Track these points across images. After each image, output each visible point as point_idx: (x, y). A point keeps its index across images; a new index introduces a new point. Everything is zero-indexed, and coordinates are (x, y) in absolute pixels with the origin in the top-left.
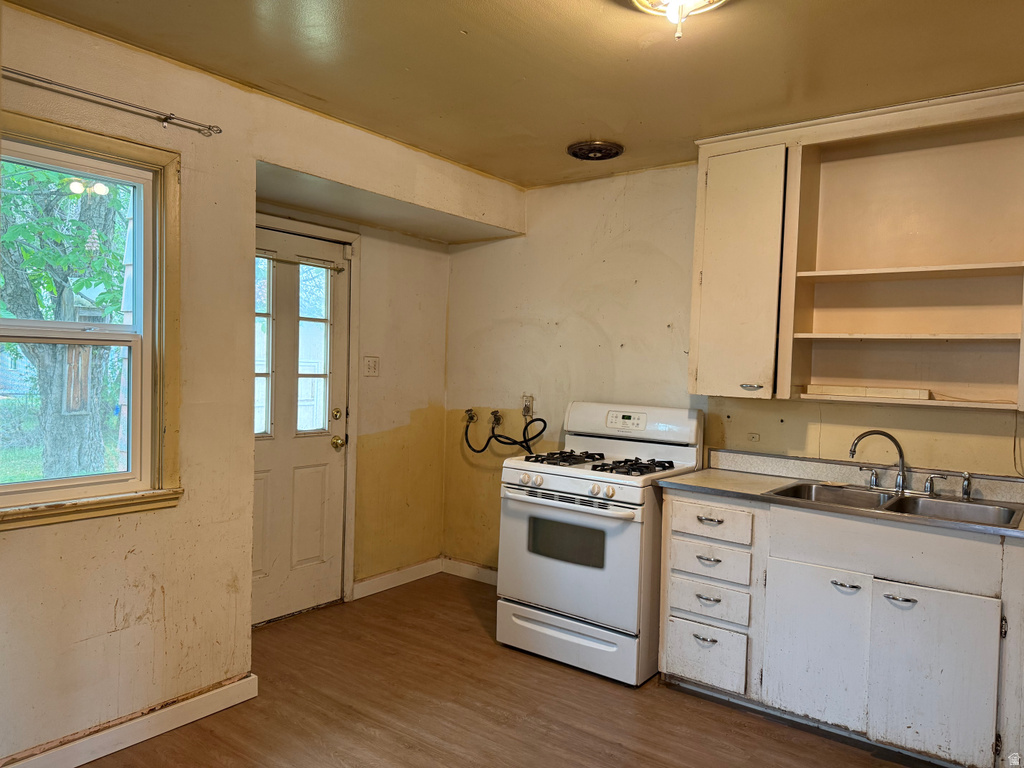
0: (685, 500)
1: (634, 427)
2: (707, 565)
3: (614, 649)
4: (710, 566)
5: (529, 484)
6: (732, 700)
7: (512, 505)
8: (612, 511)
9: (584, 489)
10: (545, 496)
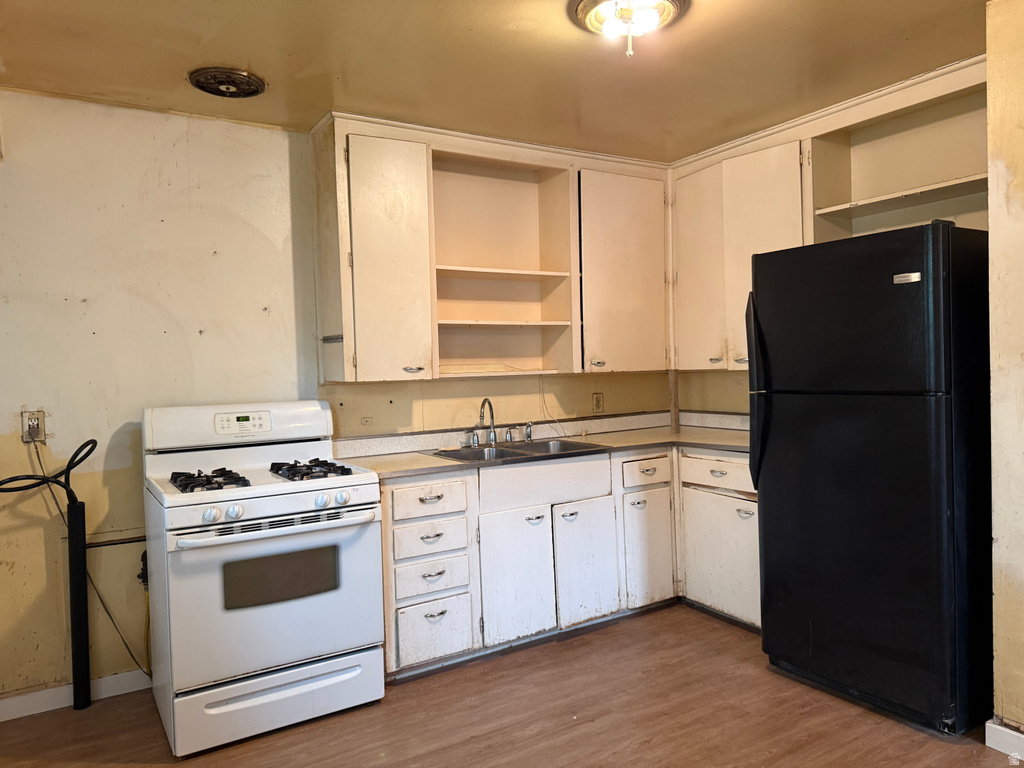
0: (404, 486)
1: (256, 429)
2: (430, 543)
3: (358, 671)
4: (433, 542)
5: (222, 520)
6: (445, 664)
8: (347, 518)
9: (308, 503)
10: (245, 529)
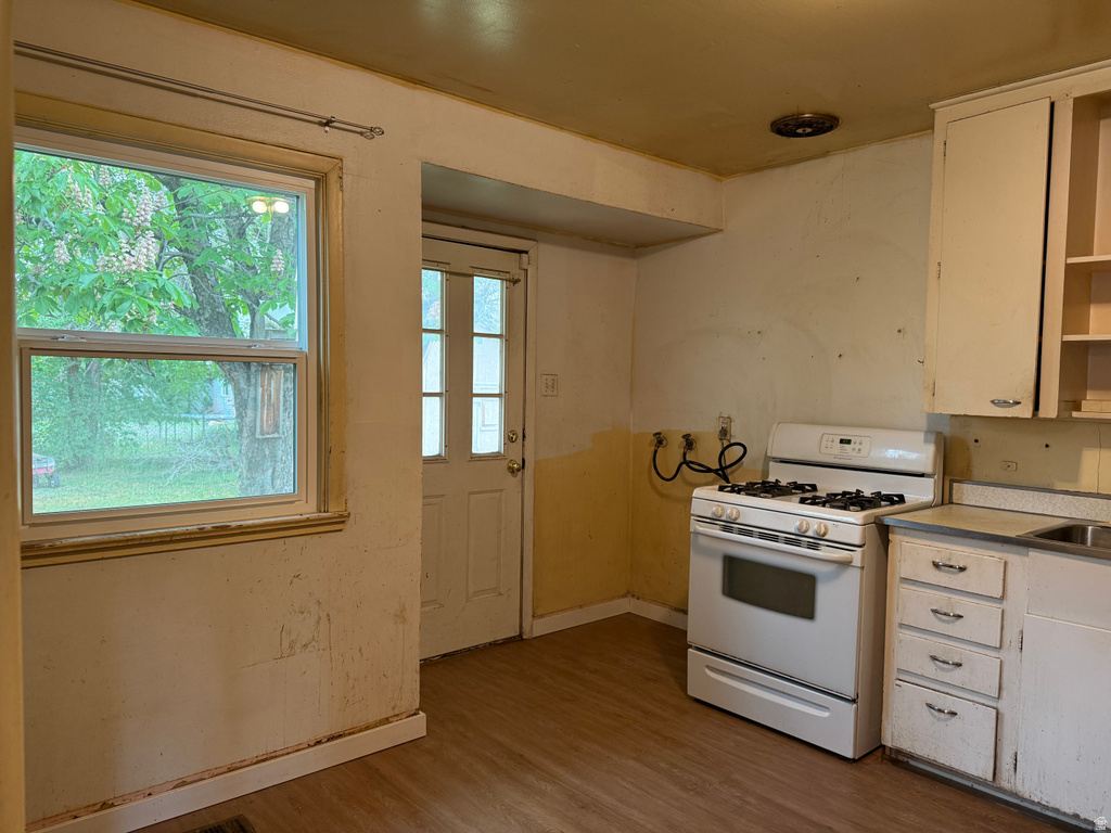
0: (918, 541)
1: (854, 454)
2: (944, 621)
3: (826, 714)
4: (948, 622)
5: (724, 518)
6: (976, 786)
7: (703, 541)
8: (825, 552)
9: (791, 525)
10: (742, 532)
